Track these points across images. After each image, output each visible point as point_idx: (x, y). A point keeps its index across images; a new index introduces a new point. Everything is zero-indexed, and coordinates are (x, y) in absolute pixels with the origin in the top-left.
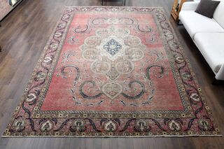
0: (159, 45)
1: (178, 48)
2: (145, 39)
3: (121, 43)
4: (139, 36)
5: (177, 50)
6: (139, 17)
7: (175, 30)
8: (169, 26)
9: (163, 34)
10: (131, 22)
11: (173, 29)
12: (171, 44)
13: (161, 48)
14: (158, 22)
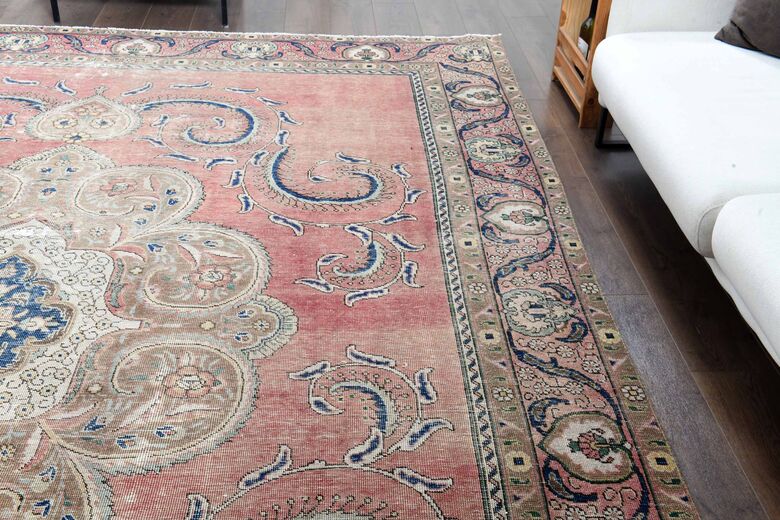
0: (406, 311)
1: (579, 331)
2: (301, 257)
3: (70, 293)
4: (262, 234)
5: (567, 357)
6: (312, 99)
7: (569, 187)
8: (525, 159)
9: (469, 217)
10: (236, 124)
11: (553, 180)
12: (521, 296)
13: (424, 336)
14: (444, 131)
